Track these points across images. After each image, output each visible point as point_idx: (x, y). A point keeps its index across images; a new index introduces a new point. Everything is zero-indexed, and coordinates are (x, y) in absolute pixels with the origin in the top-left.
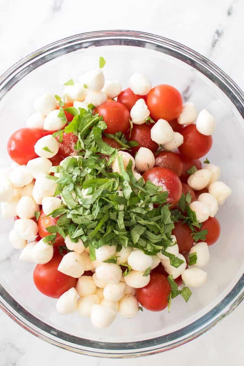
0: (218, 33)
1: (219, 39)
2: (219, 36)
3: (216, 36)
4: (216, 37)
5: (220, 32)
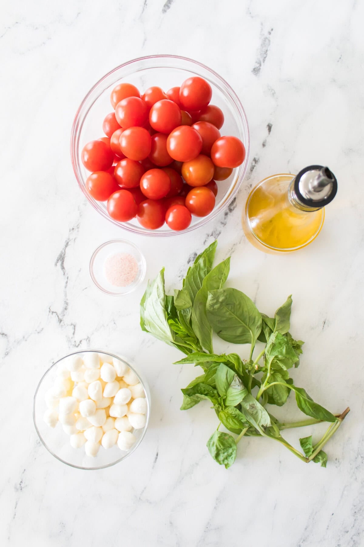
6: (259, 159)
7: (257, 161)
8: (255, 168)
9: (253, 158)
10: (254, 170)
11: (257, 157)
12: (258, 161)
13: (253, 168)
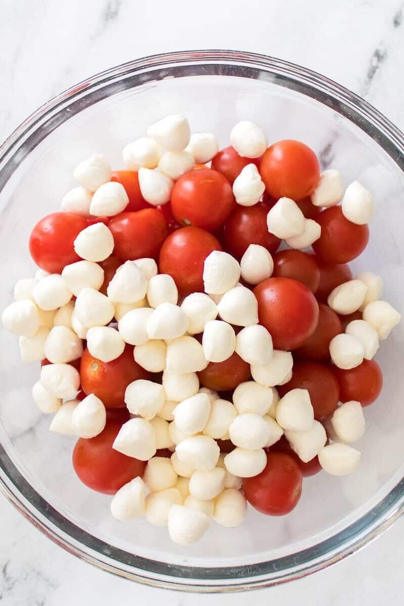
0: (379, 56)
1: (380, 65)
2: (379, 61)
3: (375, 60)
4: (375, 62)
5: (381, 54)
6: (385, 53)
7: (382, 57)
8: (378, 71)
9: (373, 51)
10: (375, 76)
11: (382, 49)
12: (385, 56)
13: (374, 72)
